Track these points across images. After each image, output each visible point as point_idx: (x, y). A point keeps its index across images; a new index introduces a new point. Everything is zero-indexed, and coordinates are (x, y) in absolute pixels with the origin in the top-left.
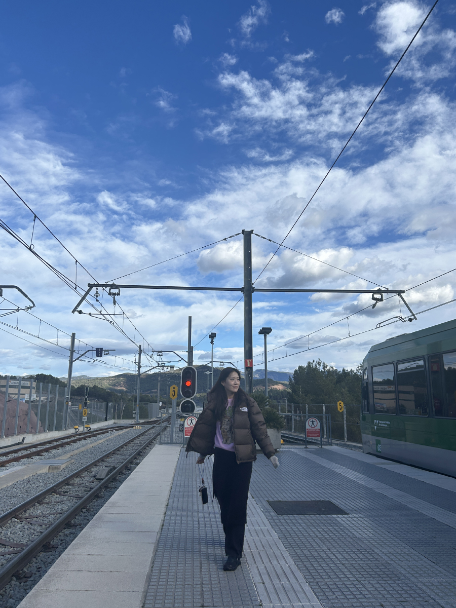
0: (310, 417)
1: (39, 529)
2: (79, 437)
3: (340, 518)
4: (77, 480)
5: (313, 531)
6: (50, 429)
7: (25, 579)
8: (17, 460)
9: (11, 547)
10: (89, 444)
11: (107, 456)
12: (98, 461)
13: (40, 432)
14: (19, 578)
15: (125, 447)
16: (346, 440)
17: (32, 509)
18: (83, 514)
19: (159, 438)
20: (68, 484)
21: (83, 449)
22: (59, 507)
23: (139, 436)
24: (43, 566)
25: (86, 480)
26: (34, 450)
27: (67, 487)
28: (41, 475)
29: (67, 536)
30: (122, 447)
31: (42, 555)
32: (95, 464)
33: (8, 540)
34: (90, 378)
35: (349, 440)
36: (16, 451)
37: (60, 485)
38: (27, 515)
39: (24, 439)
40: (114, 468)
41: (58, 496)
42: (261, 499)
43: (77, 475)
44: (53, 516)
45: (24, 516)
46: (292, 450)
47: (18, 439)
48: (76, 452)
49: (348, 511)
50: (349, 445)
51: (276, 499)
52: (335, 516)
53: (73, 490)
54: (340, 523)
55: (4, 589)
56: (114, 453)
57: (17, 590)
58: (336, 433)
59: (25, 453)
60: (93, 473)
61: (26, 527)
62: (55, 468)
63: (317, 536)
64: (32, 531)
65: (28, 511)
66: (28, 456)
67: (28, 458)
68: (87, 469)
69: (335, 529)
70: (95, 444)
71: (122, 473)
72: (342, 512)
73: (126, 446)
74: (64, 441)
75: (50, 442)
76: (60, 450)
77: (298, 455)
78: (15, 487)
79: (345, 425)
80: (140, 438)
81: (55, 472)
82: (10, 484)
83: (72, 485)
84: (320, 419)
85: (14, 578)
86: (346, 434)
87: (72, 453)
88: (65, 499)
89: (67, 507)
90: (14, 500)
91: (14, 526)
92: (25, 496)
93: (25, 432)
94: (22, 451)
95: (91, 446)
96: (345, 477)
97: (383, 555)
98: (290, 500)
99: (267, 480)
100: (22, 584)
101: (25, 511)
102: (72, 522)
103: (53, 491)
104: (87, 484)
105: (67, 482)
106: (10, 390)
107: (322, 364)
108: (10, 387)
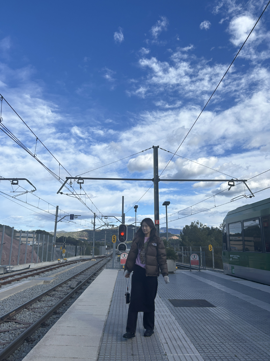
0: (192, 253)
1: (39, 315)
2: (60, 265)
3: (211, 309)
4: (60, 289)
5: (195, 316)
6: (45, 261)
7: (31, 342)
8: (26, 277)
9: (24, 325)
10: (67, 269)
11: (77, 275)
12: (71, 278)
13: (39, 262)
14: (28, 341)
15: (87, 271)
16: (214, 267)
17: (35, 304)
18: (63, 307)
19: (106, 266)
20: (54, 291)
21: (63, 272)
22: (50, 303)
23: (94, 265)
24: (41, 335)
25: (65, 288)
26: (35, 272)
27: (54, 292)
28: (39, 285)
29: (55, 319)
30: (85, 271)
31: (41, 329)
32: (70, 280)
33: (22, 321)
34: (67, 232)
35: (216, 267)
36: (25, 273)
37: (50, 291)
38: (32, 307)
39: (30, 265)
40: (81, 282)
41: (49, 297)
42: (165, 298)
43: (60, 286)
44: (46, 308)
45: (31, 308)
46: (183, 272)
47: (27, 266)
48: (59, 273)
49: (215, 305)
50: (216, 270)
51: (173, 299)
52: (208, 308)
53: (58, 294)
54: (211, 312)
55: (20, 347)
56: (80, 274)
57: (27, 348)
58: (208, 263)
59: (30, 273)
60: (69, 285)
61: (31, 314)
62: (47, 282)
63: (198, 319)
64: (35, 316)
65: (33, 305)
66: (32, 275)
67: (32, 276)
68: (65, 282)
69: (208, 315)
70: (69, 269)
71: (85, 285)
72: (212, 306)
73: (87, 270)
74: (52, 267)
75: (44, 268)
76: (50, 272)
77: (186, 275)
78: (25, 292)
79: (213, 259)
80: (95, 266)
81: (47, 284)
82: (22, 290)
83: (57, 291)
84: (199, 255)
85: (26, 341)
86: (214, 264)
87: (57, 274)
88: (53, 299)
89: (55, 303)
90: (24, 299)
91: (25, 313)
92: (31, 297)
93: (30, 262)
94: (29, 273)
95: (68, 270)
96: (213, 287)
97: (236, 329)
98: (181, 299)
99: (168, 289)
100: (30, 345)
101: (31, 305)
102: (58, 311)
103: (46, 294)
104: (65, 291)
105: (54, 289)
106: (22, 239)
107: (199, 224)
108: (22, 237)
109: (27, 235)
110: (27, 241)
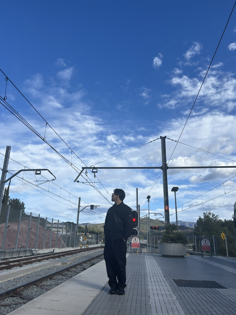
34: (92, 224)
106: (53, 229)
107: (211, 214)
108: (54, 227)
109: (58, 226)
110: (58, 231)
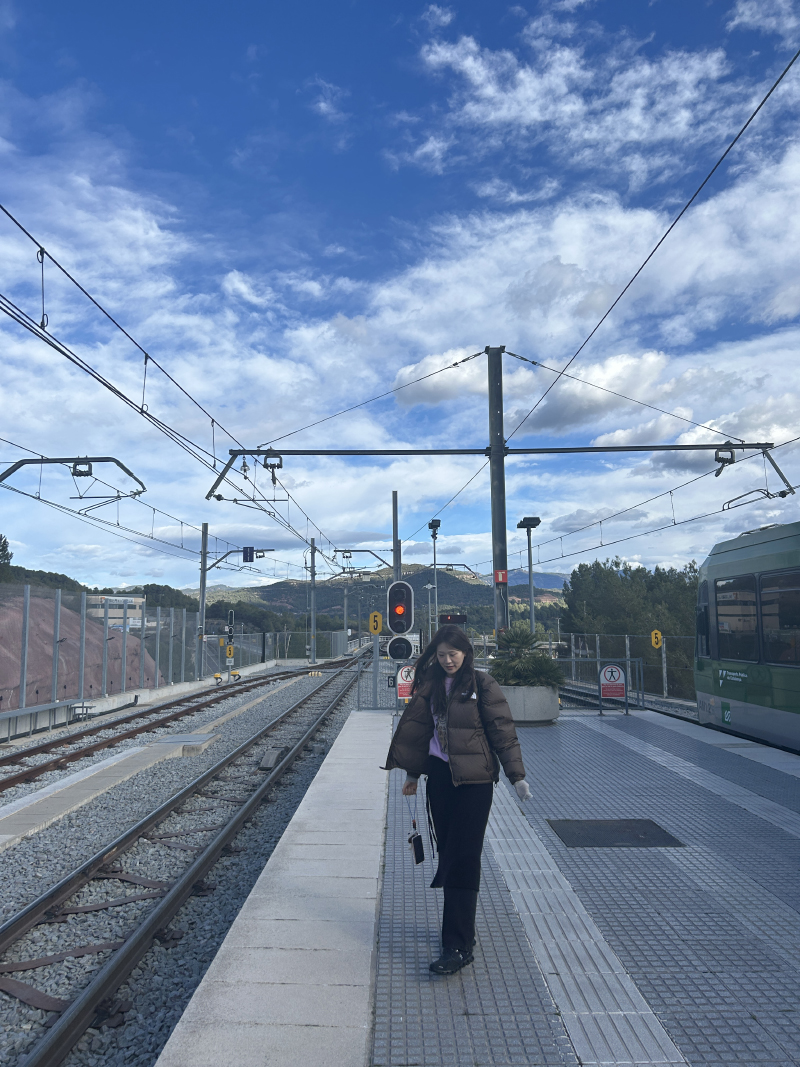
1: (182, 856)
2: (225, 693)
3: (670, 853)
4: (230, 771)
5: (628, 879)
6: (177, 680)
7: (172, 943)
8: (131, 735)
9: (145, 888)
10: (241, 705)
11: (273, 727)
12: (259, 737)
13: (161, 686)
14: (164, 941)
15: (299, 710)
16: (666, 694)
17: (167, 822)
18: (247, 832)
19: (353, 693)
20: (216, 778)
21: (235, 713)
22: (208, 819)
23: (320, 690)
24: (198, 921)
25: (244, 771)
26: (154, 717)
27: (216, 783)
28: (172, 761)
29: (228, 869)
30: (294, 711)
31: (194, 900)
32: (255, 742)
33: (138, 875)
34: (232, 589)
35: (672, 693)
36: (127, 720)
37: (204, 781)
38: (161, 832)
39: (136, 697)
40: (287, 750)
41: (204, 799)
42: (537, 816)
43: (230, 762)
44: (200, 834)
45: (157, 834)
46: (577, 719)
47: (129, 698)
48: (223, 719)
49: (682, 840)
50: (671, 704)
51: (561, 818)
52: (662, 849)
53: (228, 789)
54: (671, 863)
55: (144, 960)
56: (282, 721)
57: (164, 961)
58: (648, 680)
59: (143, 722)
60: (254, 759)
61: (162, 853)
62: (193, 749)
63: (636, 888)
64: (173, 860)
65: (162, 826)
66: (147, 729)
67: (148, 732)
68: (243, 752)
69: (665, 875)
70: (249, 706)
71: (301, 758)
72: (671, 841)
73: (300, 707)
74: (202, 700)
75: (178, 703)
76: (196, 717)
77: (590, 730)
78: (136, 783)
79: (665, 671)
80: (322, 694)
81: (193, 755)
82: (128, 778)
83: (224, 779)
84: (623, 666)
85: (158, 942)
86: (665, 685)
87: (216, 723)
88: (215, 804)
89: (221, 819)
90: (136, 805)
91: (144, 851)
92: (153, 799)
93: (139, 687)
94: (137, 720)
95: (244, 708)
96: (671, 772)
97: (749, 923)
98: (584, 818)
99: (541, 780)
100: (170, 951)
101: (157, 826)
102: (233, 845)
103: (195, 790)
104: (246, 778)
105: (214, 775)
